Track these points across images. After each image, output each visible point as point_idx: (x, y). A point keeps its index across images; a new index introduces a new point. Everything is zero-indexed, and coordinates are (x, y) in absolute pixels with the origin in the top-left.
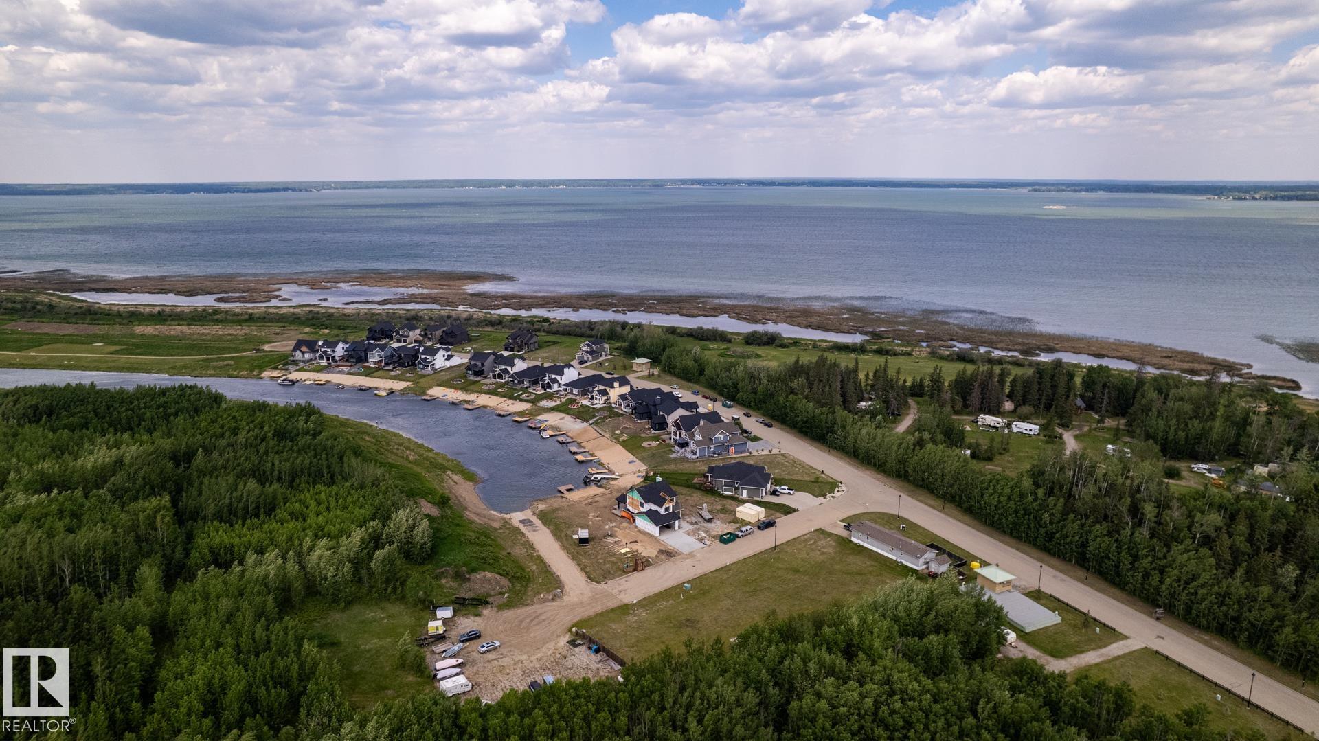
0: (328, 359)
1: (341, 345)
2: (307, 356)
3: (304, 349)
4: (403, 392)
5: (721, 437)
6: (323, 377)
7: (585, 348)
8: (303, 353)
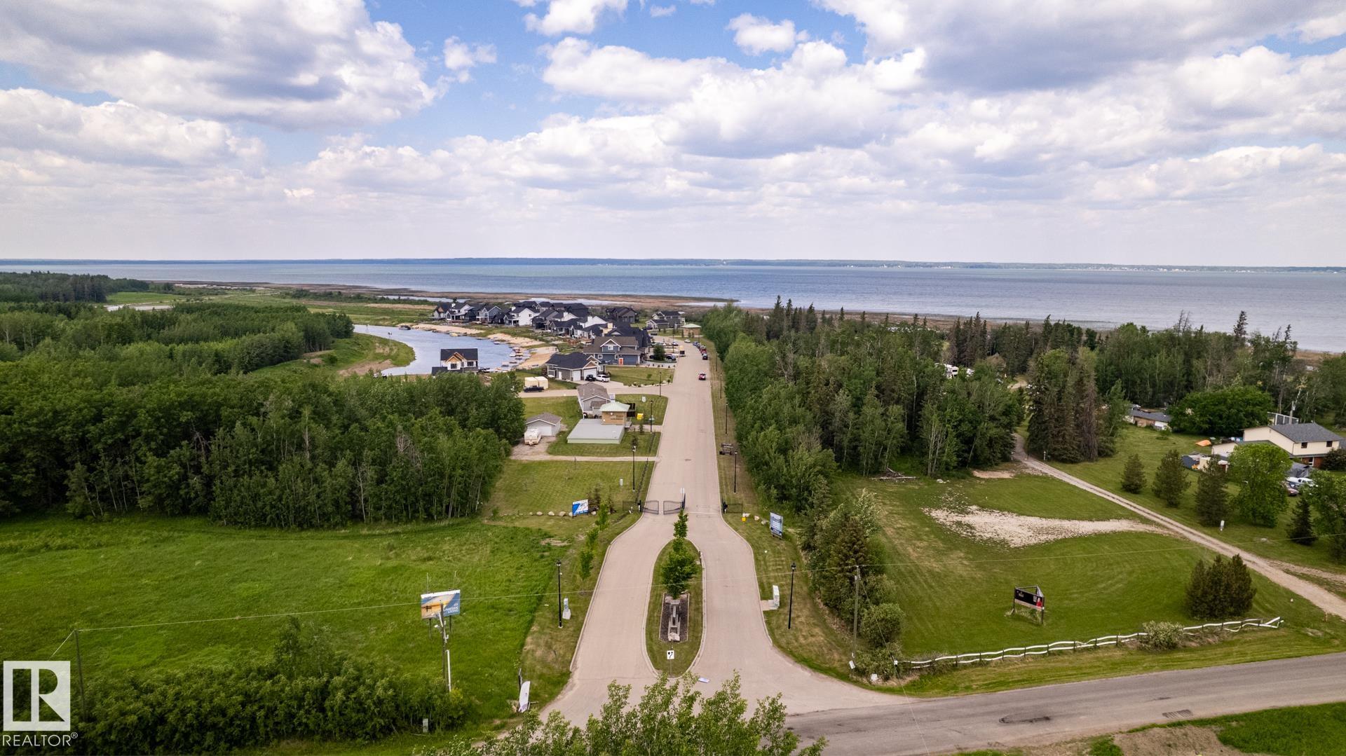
0: (453, 317)
1: (467, 307)
2: (442, 315)
3: (441, 310)
4: (472, 335)
5: (611, 347)
6: (434, 327)
7: (656, 318)
8: (439, 313)
